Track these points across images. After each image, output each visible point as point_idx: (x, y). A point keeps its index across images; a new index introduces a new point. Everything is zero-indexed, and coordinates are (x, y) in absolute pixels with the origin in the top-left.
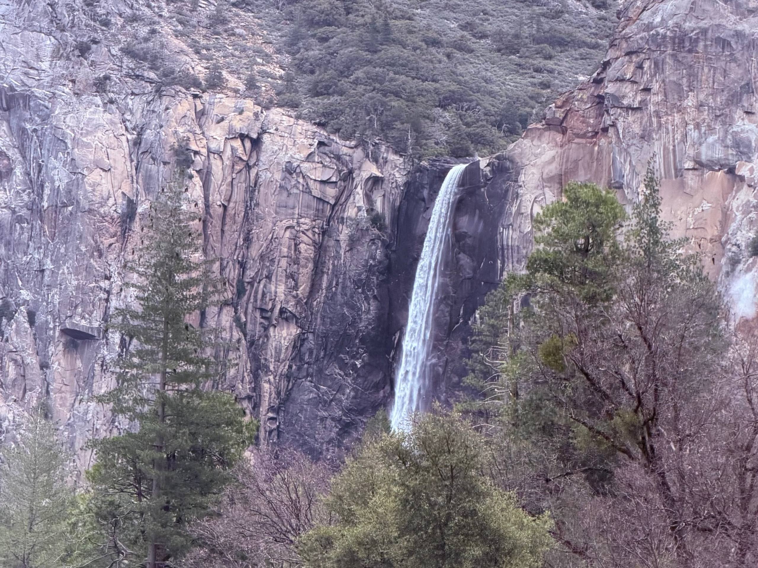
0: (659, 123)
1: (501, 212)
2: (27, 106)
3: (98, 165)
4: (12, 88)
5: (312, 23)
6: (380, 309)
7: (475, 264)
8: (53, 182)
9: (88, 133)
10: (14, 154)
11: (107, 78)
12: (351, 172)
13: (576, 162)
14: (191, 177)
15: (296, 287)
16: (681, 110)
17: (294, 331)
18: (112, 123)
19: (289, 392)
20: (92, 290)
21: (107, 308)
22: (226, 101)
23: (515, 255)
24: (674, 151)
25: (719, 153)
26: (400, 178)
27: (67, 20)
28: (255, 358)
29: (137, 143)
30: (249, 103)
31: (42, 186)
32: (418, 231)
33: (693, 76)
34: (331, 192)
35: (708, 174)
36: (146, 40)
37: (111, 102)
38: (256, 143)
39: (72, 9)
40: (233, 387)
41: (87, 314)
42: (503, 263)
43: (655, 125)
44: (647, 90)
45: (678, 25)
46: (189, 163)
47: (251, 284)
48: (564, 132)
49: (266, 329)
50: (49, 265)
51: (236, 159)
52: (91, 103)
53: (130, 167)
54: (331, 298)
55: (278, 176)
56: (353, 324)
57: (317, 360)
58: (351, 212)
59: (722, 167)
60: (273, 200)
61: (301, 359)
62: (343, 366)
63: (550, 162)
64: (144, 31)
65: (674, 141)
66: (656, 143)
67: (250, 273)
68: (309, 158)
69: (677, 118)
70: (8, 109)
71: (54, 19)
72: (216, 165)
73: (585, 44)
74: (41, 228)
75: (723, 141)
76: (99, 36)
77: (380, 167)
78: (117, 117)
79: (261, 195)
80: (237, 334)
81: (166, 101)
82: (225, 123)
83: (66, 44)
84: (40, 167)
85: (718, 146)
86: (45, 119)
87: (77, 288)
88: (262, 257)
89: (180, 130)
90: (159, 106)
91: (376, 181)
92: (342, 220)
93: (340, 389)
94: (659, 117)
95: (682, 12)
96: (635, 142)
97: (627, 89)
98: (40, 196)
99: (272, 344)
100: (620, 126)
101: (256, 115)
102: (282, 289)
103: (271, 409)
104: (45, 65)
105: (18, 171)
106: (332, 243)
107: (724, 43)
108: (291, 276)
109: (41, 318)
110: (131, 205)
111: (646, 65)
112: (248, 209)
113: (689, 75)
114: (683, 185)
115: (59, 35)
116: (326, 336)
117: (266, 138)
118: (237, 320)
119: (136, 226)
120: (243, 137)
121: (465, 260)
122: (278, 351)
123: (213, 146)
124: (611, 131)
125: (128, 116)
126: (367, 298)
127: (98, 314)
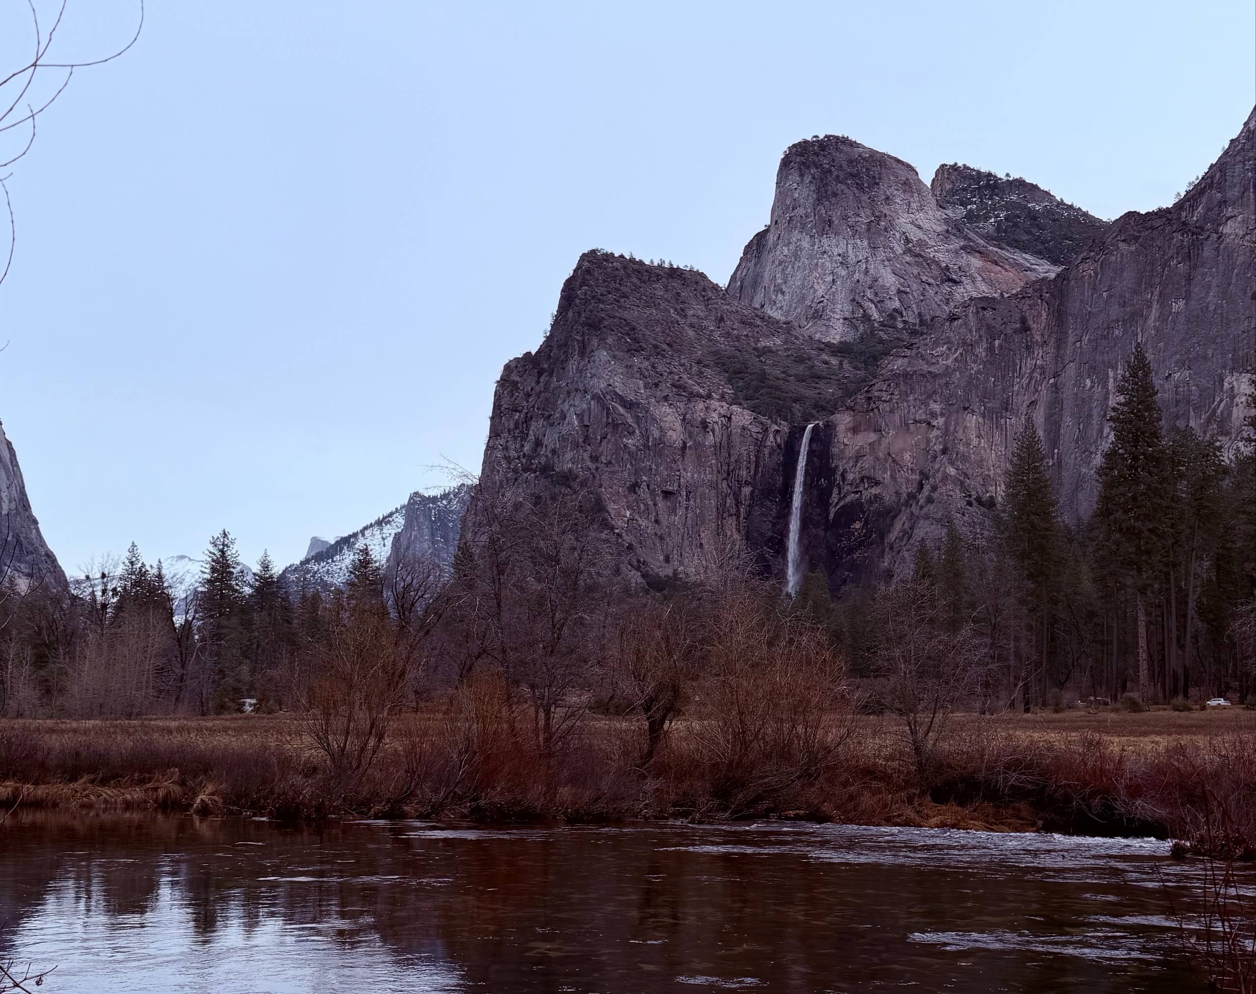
0: (898, 407)
1: (830, 442)
2: (638, 407)
3: (671, 428)
4: (631, 400)
5: (736, 373)
6: (783, 479)
8: (653, 435)
9: (665, 417)
10: (635, 426)
11: (668, 395)
12: (767, 428)
13: (860, 422)
14: (709, 432)
15: (750, 472)
16: (908, 401)
17: (751, 489)
18: (673, 412)
19: (750, 512)
20: (673, 475)
21: (679, 482)
22: (715, 403)
23: (838, 457)
24: (904, 416)
25: (923, 417)
26: (786, 430)
27: (647, 374)
28: (736, 499)
29: (684, 420)
30: (724, 404)
31: (648, 437)
32: (797, 449)
33: (912, 389)
34: (760, 436)
35: (918, 425)
36: (679, 381)
37: (671, 404)
38: (730, 419)
39: (648, 370)
40: (729, 510)
41: (671, 485)
42: (832, 461)
43: (896, 407)
44: (892, 394)
45: (904, 369)
46: (707, 427)
47: (732, 471)
48: (854, 411)
49: (740, 488)
50: (654, 467)
51: (723, 425)
52: (664, 405)
53: (682, 429)
54: (763, 476)
55: (739, 431)
56: (774, 485)
57: (760, 499)
58: (769, 443)
59: (925, 422)
60: (738, 440)
61: (754, 499)
62: (771, 501)
63: (849, 423)
64: (677, 377)
65: (904, 413)
66: (897, 414)
67: (731, 468)
68: (751, 424)
69: (905, 404)
70: (630, 408)
71: (642, 374)
72: (716, 427)
73: (827, 378)
74: (649, 453)
75: (925, 412)
76: (661, 379)
77: (779, 426)
78: (674, 410)
79: (733, 437)
80: (729, 491)
81: (693, 404)
82: (717, 411)
83: (649, 383)
84: (647, 430)
85: (923, 414)
86: (647, 412)
87: (667, 475)
88: (736, 461)
89: (701, 414)
90: (691, 405)
91: (777, 431)
92: (765, 447)
93: (771, 510)
94: (897, 404)
95: (905, 364)
96: (887, 414)
97: (884, 394)
98: (648, 441)
99: (743, 493)
100: (881, 408)
101: (728, 408)
102: (745, 473)
103: (744, 518)
104: (642, 391)
105: (637, 432)
106: (762, 455)
107: (923, 376)
108: (748, 468)
109: (652, 487)
110: (685, 443)
111: (892, 384)
112: (728, 443)
113: (910, 388)
114: (908, 429)
115: (645, 380)
116: (763, 490)
117: (733, 416)
118: (728, 485)
119: (687, 451)
120: (724, 416)
121: (815, 460)
122: (745, 496)
123: (714, 420)
124: (875, 410)
125: (679, 410)
126: (779, 475)
127: (676, 484)
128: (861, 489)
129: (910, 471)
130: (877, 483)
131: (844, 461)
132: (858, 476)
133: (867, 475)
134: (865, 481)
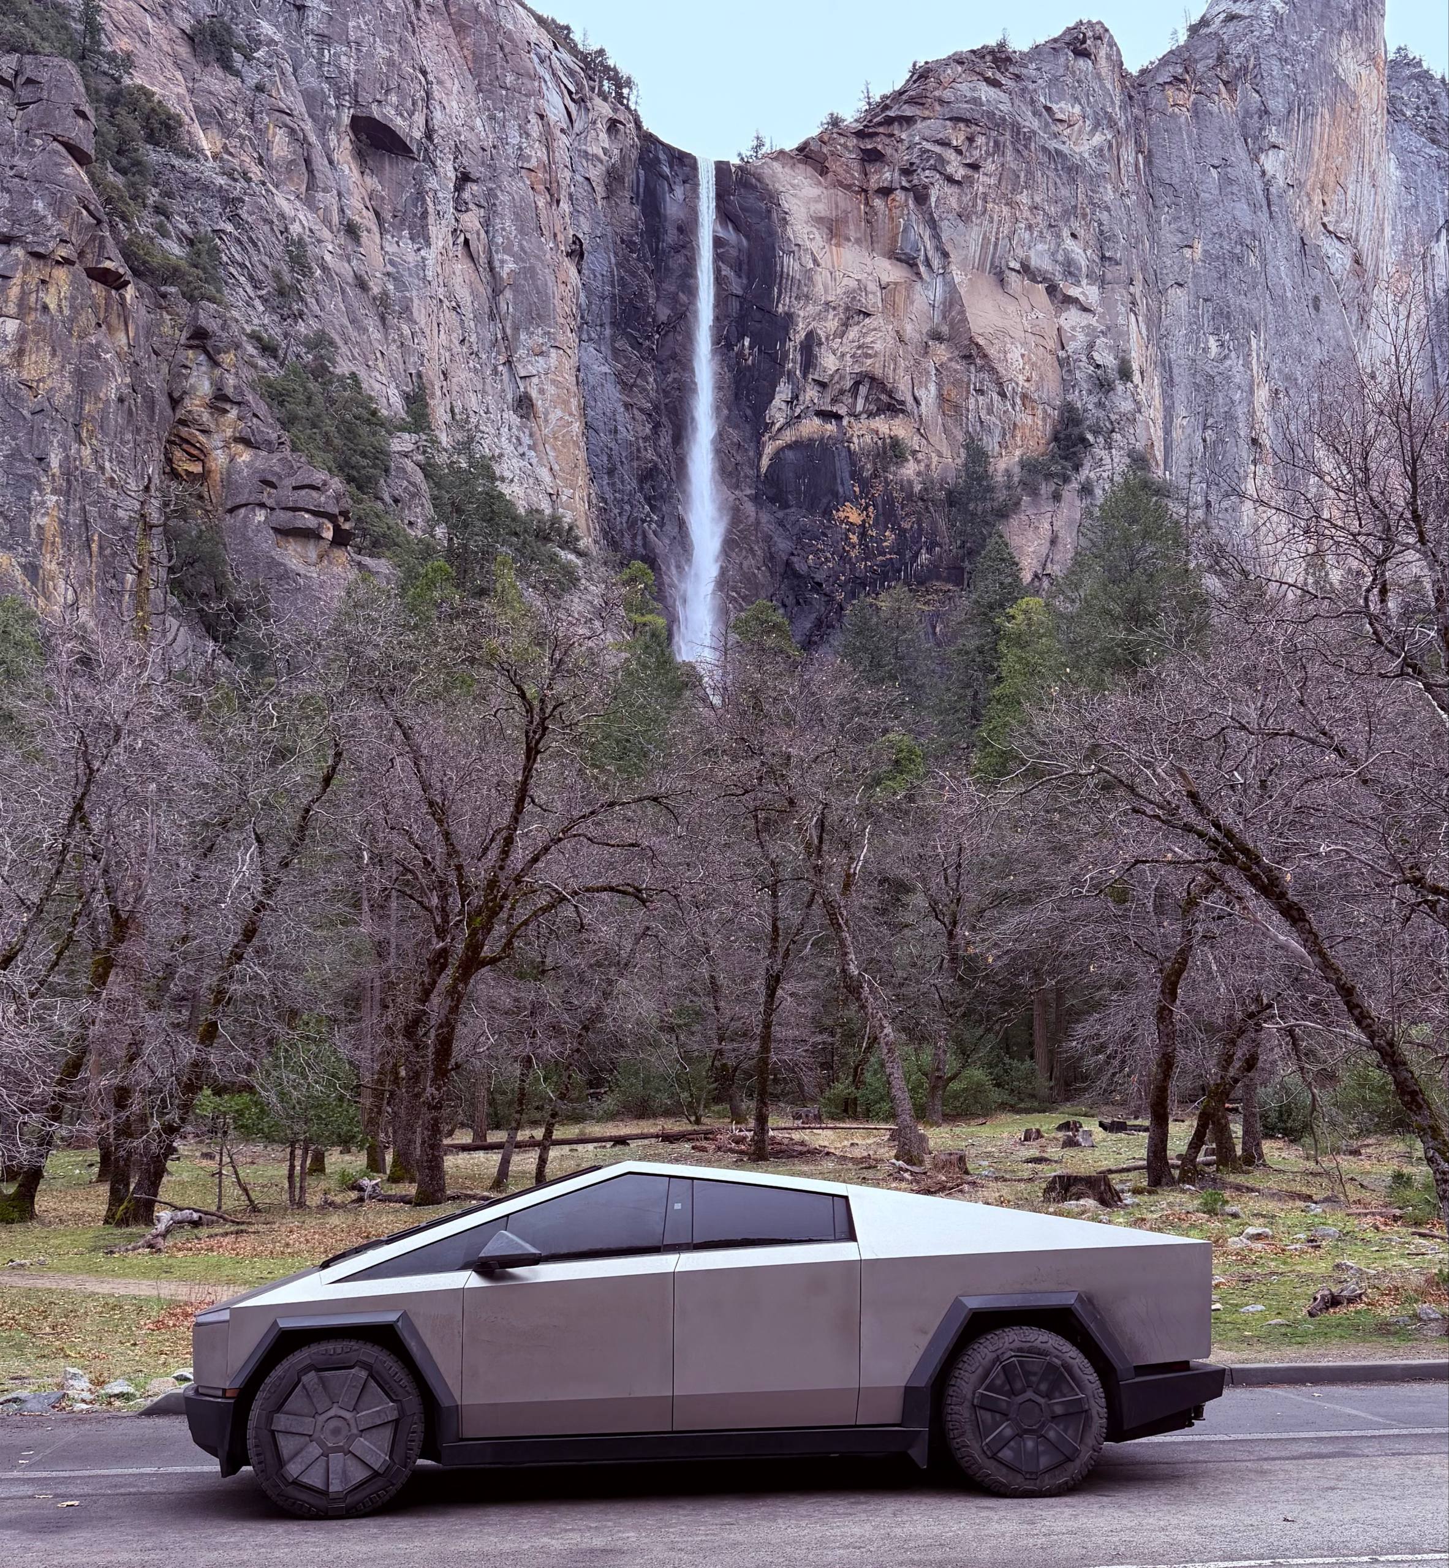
0: (984, 208)
1: (773, 234)
7: (745, 281)
13: (846, 212)
16: (1012, 204)
23: (795, 289)
24: (996, 244)
25: (1045, 265)
26: (634, 136)
35: (1030, 282)
42: (780, 293)
43: (979, 208)
44: (975, 167)
48: (822, 172)
58: (596, 150)
59: (1045, 280)
63: (814, 200)
65: (997, 233)
66: (976, 228)
69: (1006, 210)
75: (1053, 254)
85: (1047, 258)
92: (586, 155)
94: (985, 201)
96: (950, 217)
97: (950, 155)
100: (934, 192)
111: (980, 140)
114: (1002, 283)
124: (902, 196)
128: (842, 410)
129: (1018, 401)
130: (892, 407)
131: (811, 309)
132: (851, 368)
133: (878, 373)
134: (863, 390)
